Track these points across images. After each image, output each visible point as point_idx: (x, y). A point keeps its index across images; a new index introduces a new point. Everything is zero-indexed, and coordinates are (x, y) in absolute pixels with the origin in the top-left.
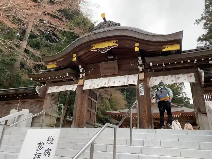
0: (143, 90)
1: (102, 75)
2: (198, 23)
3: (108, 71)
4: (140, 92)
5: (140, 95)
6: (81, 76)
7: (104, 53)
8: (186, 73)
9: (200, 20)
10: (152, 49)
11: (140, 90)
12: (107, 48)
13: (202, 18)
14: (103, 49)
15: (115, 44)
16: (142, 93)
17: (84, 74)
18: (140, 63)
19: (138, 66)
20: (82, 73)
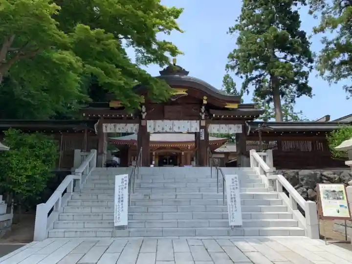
0: (204, 134)
1: (165, 117)
2: (232, 32)
3: (171, 114)
4: (201, 137)
5: (201, 139)
6: (144, 116)
9: (234, 29)
11: (201, 135)
12: (177, 95)
14: (173, 96)
15: (185, 93)
16: (203, 138)
17: (146, 113)
18: (203, 111)
19: (201, 114)
20: (144, 113)
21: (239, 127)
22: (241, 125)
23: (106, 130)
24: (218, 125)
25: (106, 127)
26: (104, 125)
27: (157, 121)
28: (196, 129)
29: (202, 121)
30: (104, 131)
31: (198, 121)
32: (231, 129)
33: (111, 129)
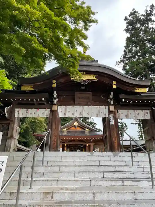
0: (113, 120)
1: (75, 103)
2: (118, 64)
3: (81, 100)
4: (111, 122)
5: (111, 124)
6: (55, 101)
7: (84, 84)
8: (144, 110)
10: (126, 88)
11: (111, 120)
12: (87, 80)
13: (121, 61)
14: (84, 81)
15: (95, 78)
16: (112, 123)
17: (57, 99)
18: (111, 97)
19: (109, 100)
20: (55, 99)
21: (147, 113)
22: (148, 112)
23: (18, 115)
24: (126, 111)
25: (18, 112)
26: (17, 110)
27: (68, 107)
28: (105, 115)
29: (111, 107)
30: (16, 116)
31: (107, 107)
32: (138, 114)
33: (23, 114)
